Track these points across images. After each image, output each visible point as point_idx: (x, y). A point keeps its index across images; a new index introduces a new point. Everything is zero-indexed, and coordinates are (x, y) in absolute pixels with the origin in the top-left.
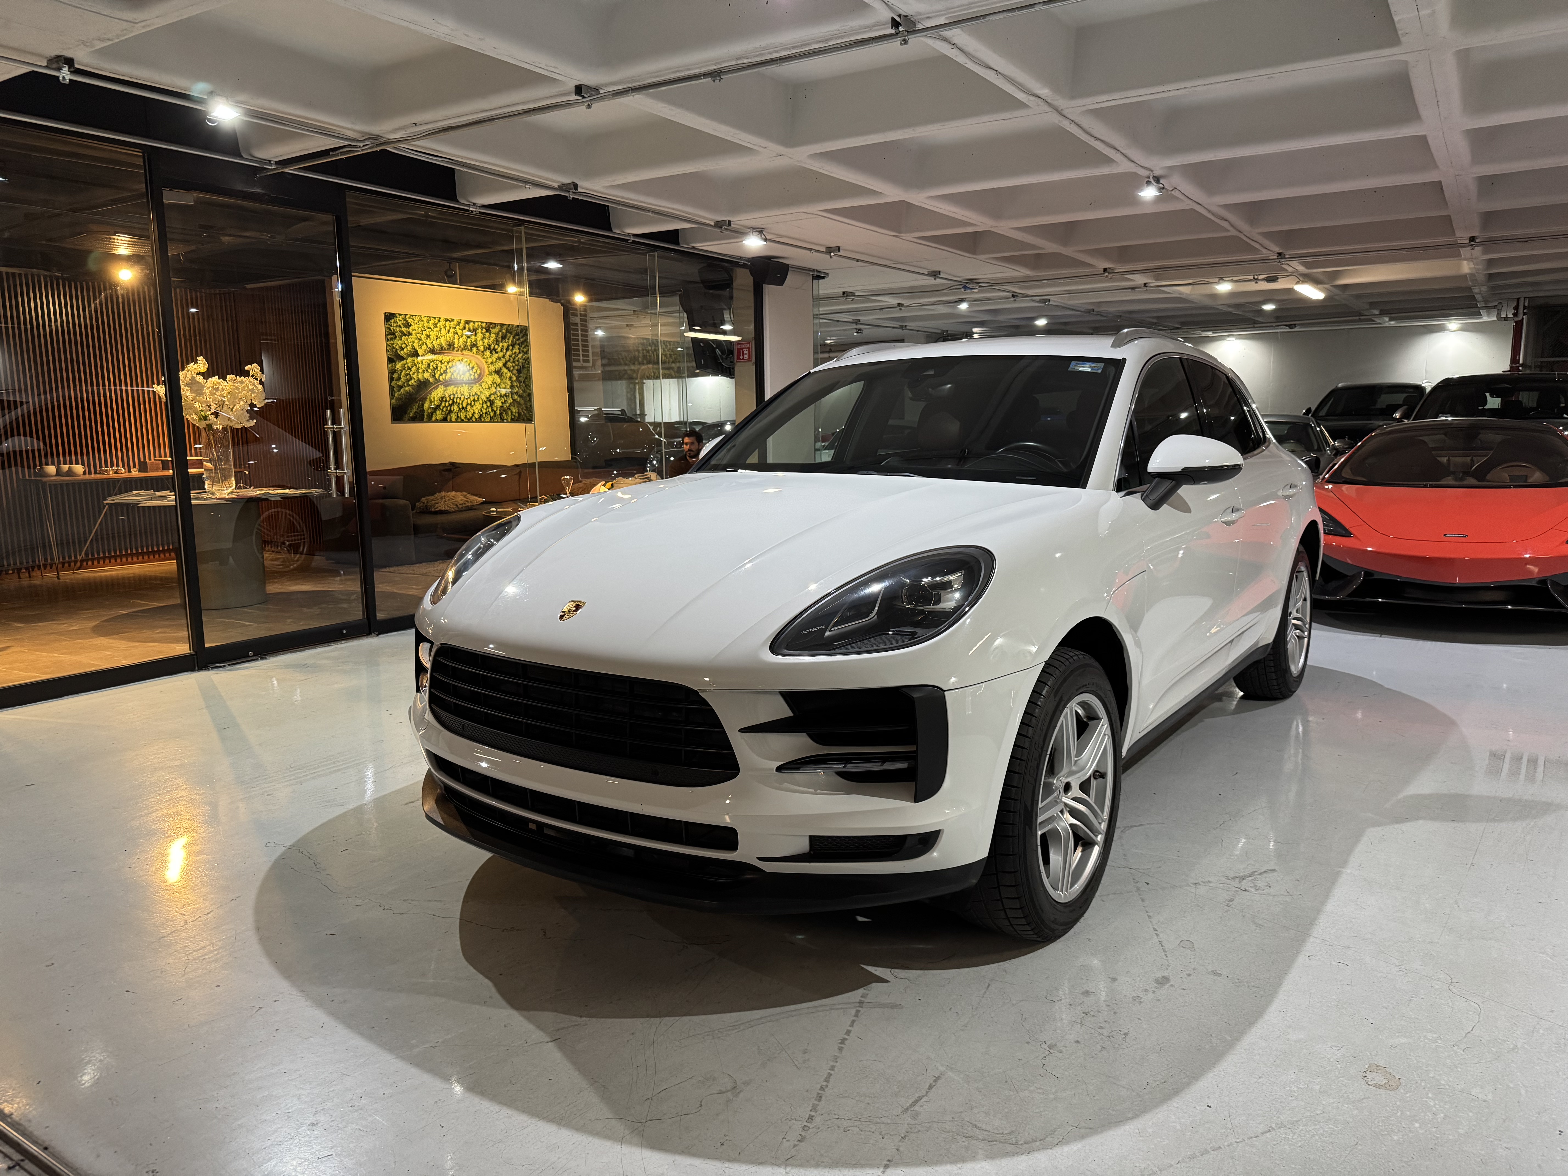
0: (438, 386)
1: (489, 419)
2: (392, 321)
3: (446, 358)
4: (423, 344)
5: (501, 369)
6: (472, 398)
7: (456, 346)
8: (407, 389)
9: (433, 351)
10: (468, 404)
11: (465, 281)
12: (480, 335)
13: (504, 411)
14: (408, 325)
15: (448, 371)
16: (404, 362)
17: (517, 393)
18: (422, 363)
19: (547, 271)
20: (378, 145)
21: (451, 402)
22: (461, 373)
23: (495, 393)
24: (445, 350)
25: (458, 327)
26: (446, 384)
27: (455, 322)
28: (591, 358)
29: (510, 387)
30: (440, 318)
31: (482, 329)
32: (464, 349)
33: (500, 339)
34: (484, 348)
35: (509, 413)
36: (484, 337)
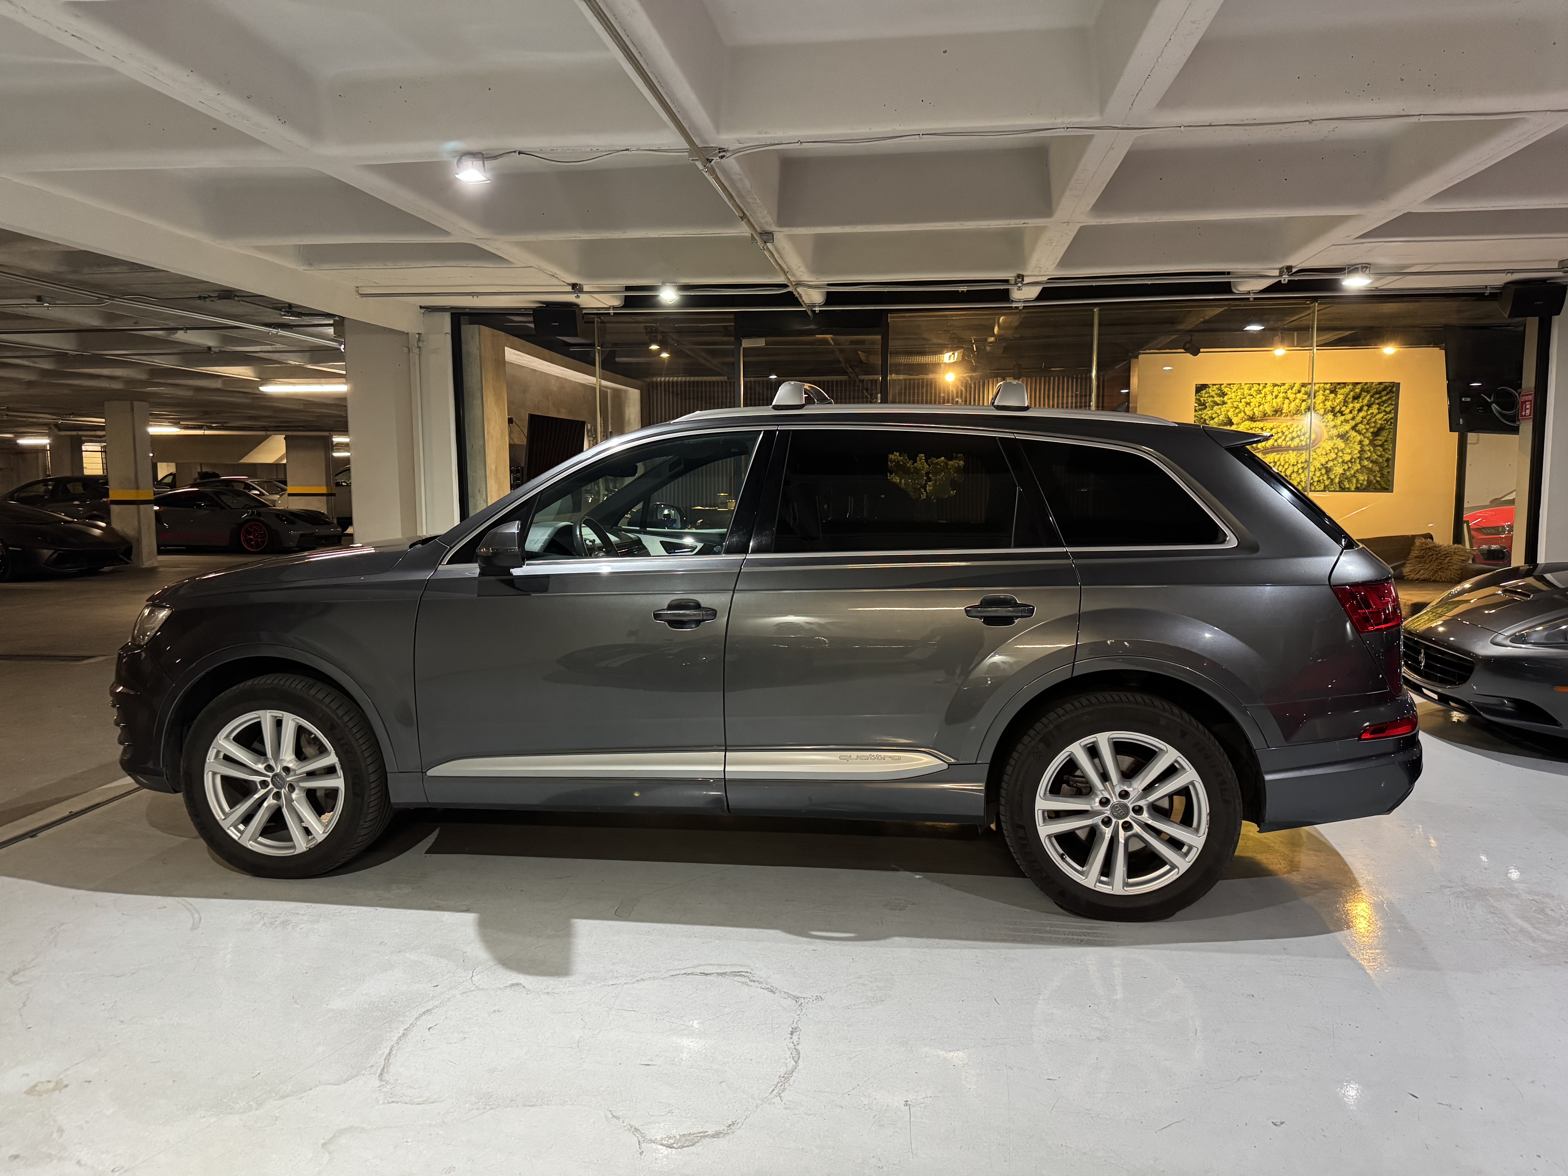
1: (1321, 488)
2: (1204, 392)
3: (1268, 425)
4: (1240, 412)
5: (1347, 432)
6: (1300, 466)
7: (1283, 411)
9: (1252, 419)
10: (1294, 471)
12: (1320, 398)
13: (1347, 478)
14: (1223, 395)
17: (1369, 459)
22: (1287, 439)
23: (1333, 460)
24: (1270, 416)
25: (1290, 391)
27: (1286, 387)
29: (1359, 452)
30: (1266, 384)
31: (1324, 392)
32: (1296, 414)
33: (1351, 400)
34: (1325, 411)
35: (1354, 481)
36: (1325, 400)
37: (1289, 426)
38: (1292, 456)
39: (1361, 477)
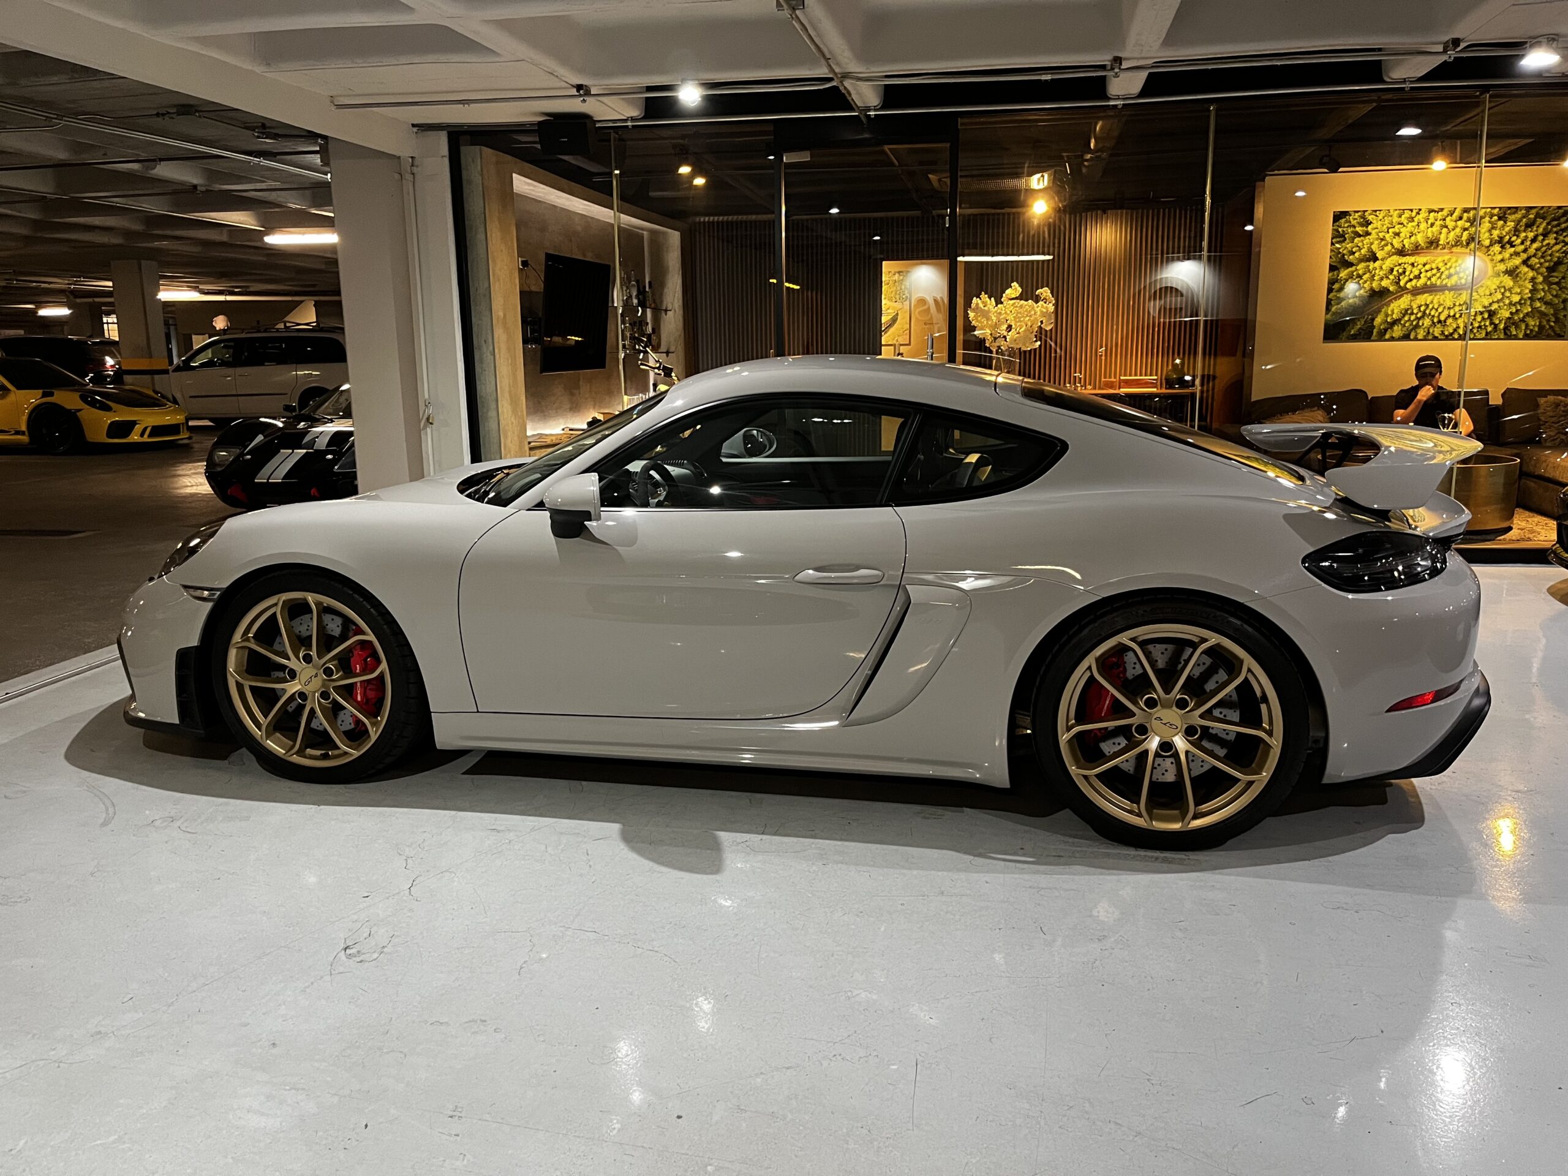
0: (1402, 296)
1: (1482, 336)
2: (1344, 220)
3: (1420, 259)
4: (1386, 245)
5: (1517, 267)
6: (1457, 309)
7: (1440, 243)
9: (1401, 252)
10: (1449, 316)
12: (1486, 225)
13: (1514, 324)
14: (1366, 223)
15: (1423, 275)
16: (1353, 268)
18: (1381, 268)
21: (1419, 315)
22: (1443, 276)
23: (1498, 301)
24: (1423, 249)
25: (1449, 218)
26: (1416, 292)
27: (1445, 213)
29: (1531, 291)
30: (1420, 210)
31: (1491, 218)
32: (1456, 245)
33: (1523, 228)
34: (1491, 242)
35: (1523, 326)
36: (1493, 228)
37: (1446, 261)
38: (1447, 298)
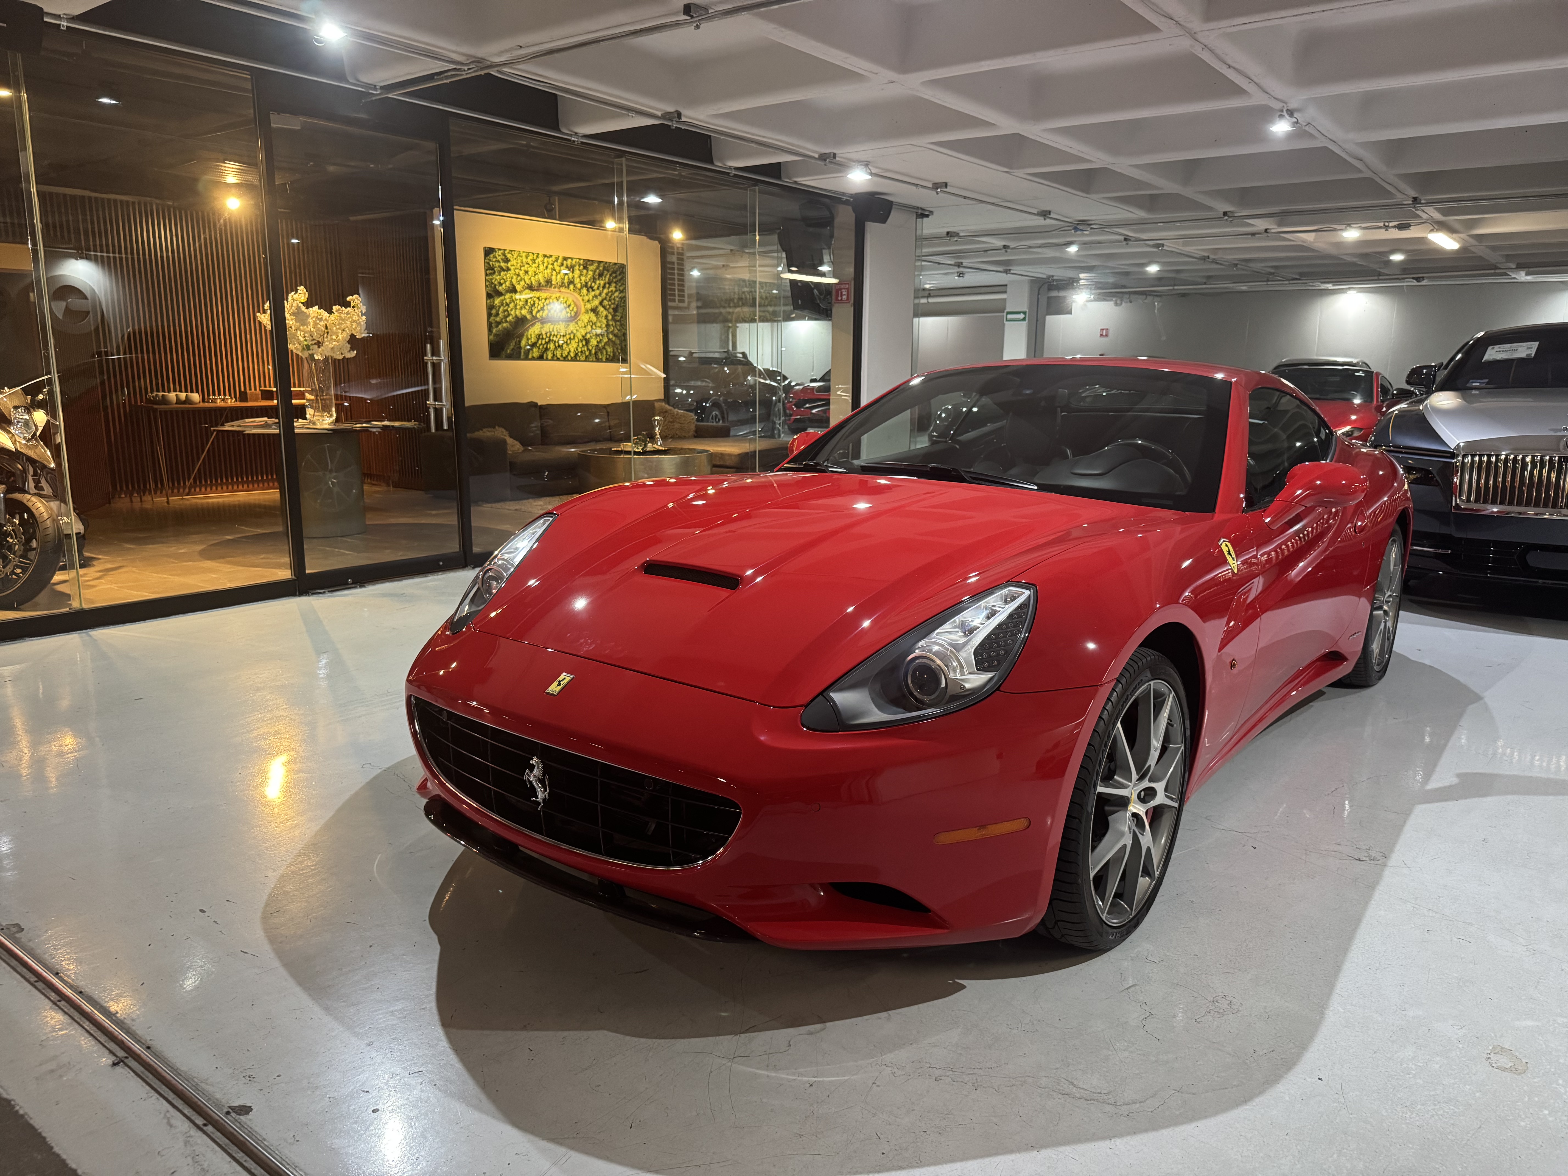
0: (535, 323)
1: (583, 358)
2: (492, 256)
3: (543, 295)
4: (521, 280)
5: (597, 307)
6: (568, 337)
7: (553, 283)
8: (505, 325)
9: (531, 288)
10: (564, 342)
11: (564, 217)
12: (577, 272)
13: (599, 350)
14: (507, 261)
15: (545, 308)
16: (502, 298)
17: (612, 332)
18: (520, 299)
19: (646, 206)
20: (482, 69)
21: (547, 340)
23: (589, 333)
24: (543, 286)
25: (555, 264)
26: (543, 321)
27: (553, 258)
28: (686, 299)
29: (606, 326)
30: (538, 254)
31: (579, 266)
32: (561, 286)
33: (597, 277)
34: (581, 285)
35: (605, 352)
36: (581, 275)
37: (557, 298)
39: (609, 350)
